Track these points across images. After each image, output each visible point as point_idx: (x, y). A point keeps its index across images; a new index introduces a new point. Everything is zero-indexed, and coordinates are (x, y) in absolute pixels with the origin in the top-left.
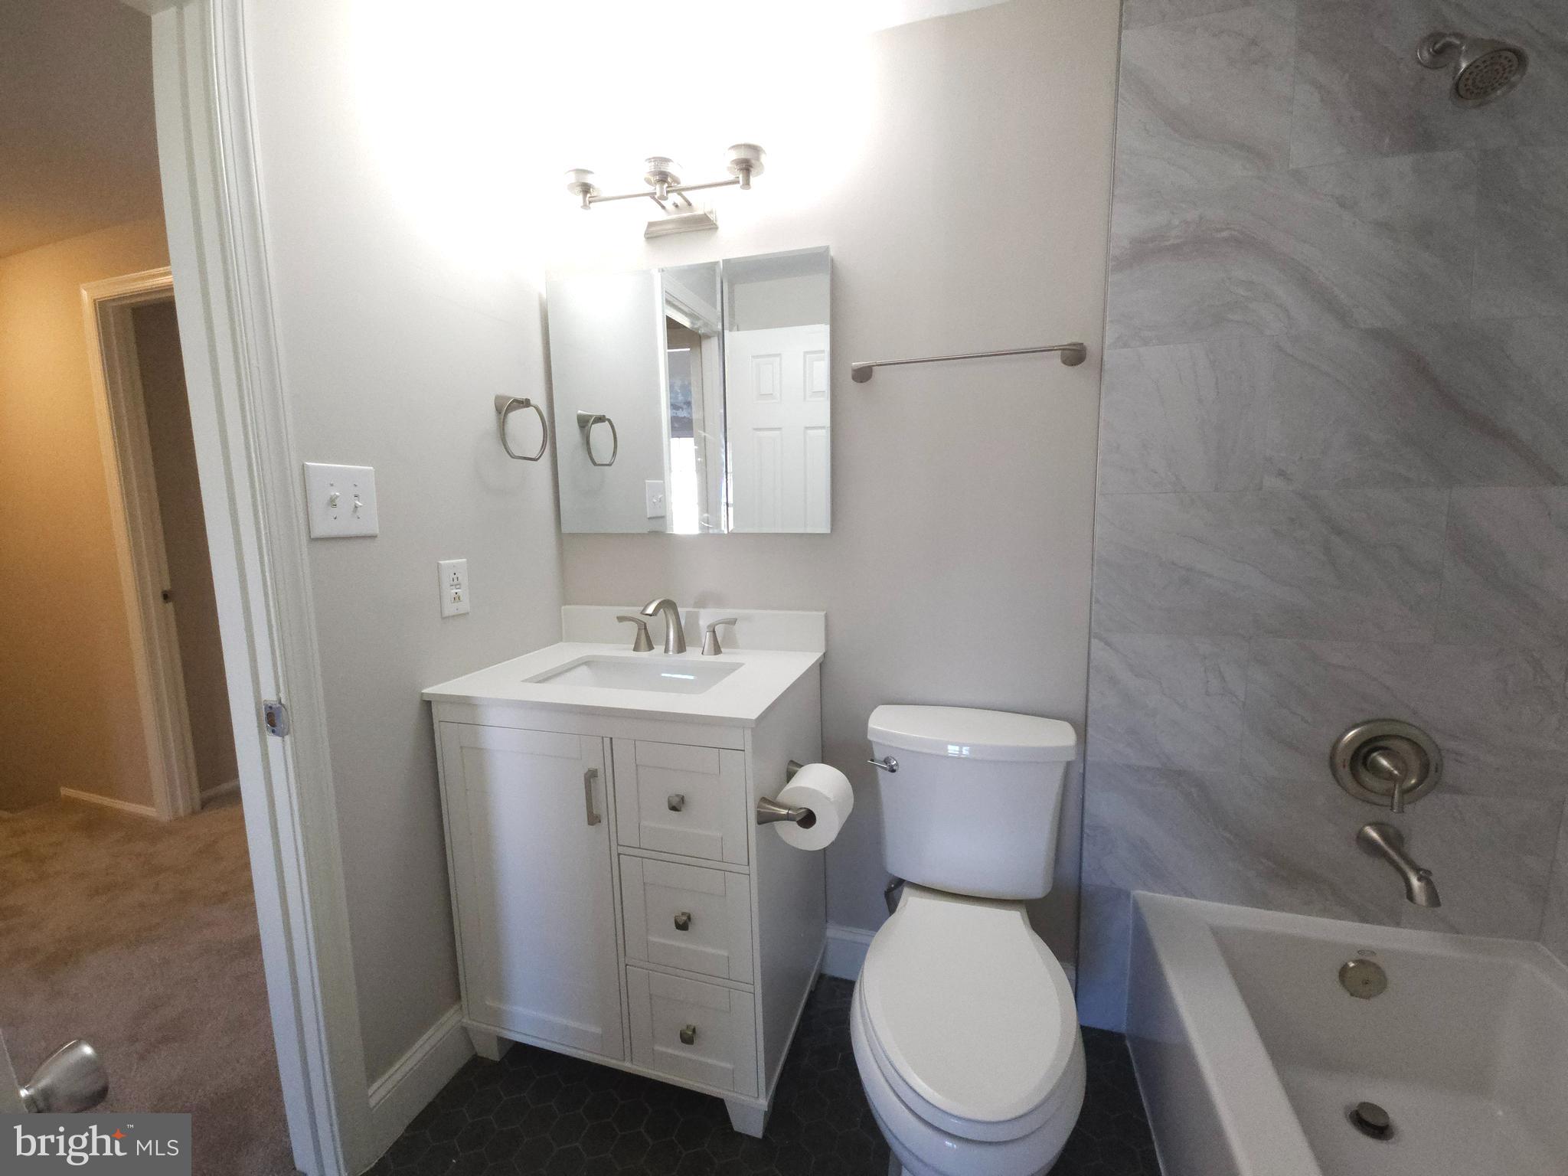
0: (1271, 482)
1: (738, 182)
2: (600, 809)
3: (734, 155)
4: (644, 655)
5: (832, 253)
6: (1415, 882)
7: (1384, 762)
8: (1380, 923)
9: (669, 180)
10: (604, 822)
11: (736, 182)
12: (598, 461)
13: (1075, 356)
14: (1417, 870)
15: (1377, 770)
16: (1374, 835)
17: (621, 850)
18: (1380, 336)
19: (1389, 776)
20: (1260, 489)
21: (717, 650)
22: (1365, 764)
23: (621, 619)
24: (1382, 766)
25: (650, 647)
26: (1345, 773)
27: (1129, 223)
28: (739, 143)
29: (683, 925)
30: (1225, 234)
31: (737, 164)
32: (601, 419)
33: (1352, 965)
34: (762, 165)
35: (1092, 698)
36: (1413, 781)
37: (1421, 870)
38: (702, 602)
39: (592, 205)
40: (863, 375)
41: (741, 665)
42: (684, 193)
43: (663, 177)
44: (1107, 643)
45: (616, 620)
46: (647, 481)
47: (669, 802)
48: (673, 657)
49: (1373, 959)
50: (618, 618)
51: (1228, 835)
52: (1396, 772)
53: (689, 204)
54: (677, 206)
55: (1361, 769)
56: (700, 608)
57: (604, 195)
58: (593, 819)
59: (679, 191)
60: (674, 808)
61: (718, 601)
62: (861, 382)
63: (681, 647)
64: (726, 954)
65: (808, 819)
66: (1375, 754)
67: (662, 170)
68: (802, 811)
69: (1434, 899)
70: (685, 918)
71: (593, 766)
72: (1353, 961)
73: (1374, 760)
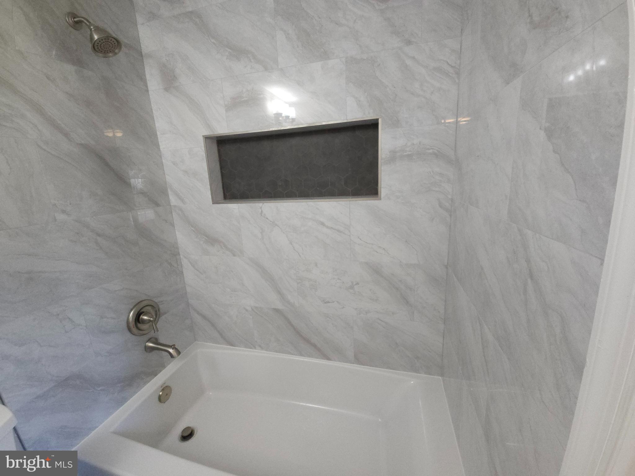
6: (171, 350)
7: (145, 318)
8: (161, 371)
14: (170, 347)
15: (144, 322)
16: (151, 345)
22: (139, 322)
26: (135, 330)
33: (161, 393)
37: (171, 346)
49: (166, 385)
52: (151, 319)
55: (139, 325)
66: (141, 316)
69: (179, 353)
72: (161, 392)
73: (142, 318)
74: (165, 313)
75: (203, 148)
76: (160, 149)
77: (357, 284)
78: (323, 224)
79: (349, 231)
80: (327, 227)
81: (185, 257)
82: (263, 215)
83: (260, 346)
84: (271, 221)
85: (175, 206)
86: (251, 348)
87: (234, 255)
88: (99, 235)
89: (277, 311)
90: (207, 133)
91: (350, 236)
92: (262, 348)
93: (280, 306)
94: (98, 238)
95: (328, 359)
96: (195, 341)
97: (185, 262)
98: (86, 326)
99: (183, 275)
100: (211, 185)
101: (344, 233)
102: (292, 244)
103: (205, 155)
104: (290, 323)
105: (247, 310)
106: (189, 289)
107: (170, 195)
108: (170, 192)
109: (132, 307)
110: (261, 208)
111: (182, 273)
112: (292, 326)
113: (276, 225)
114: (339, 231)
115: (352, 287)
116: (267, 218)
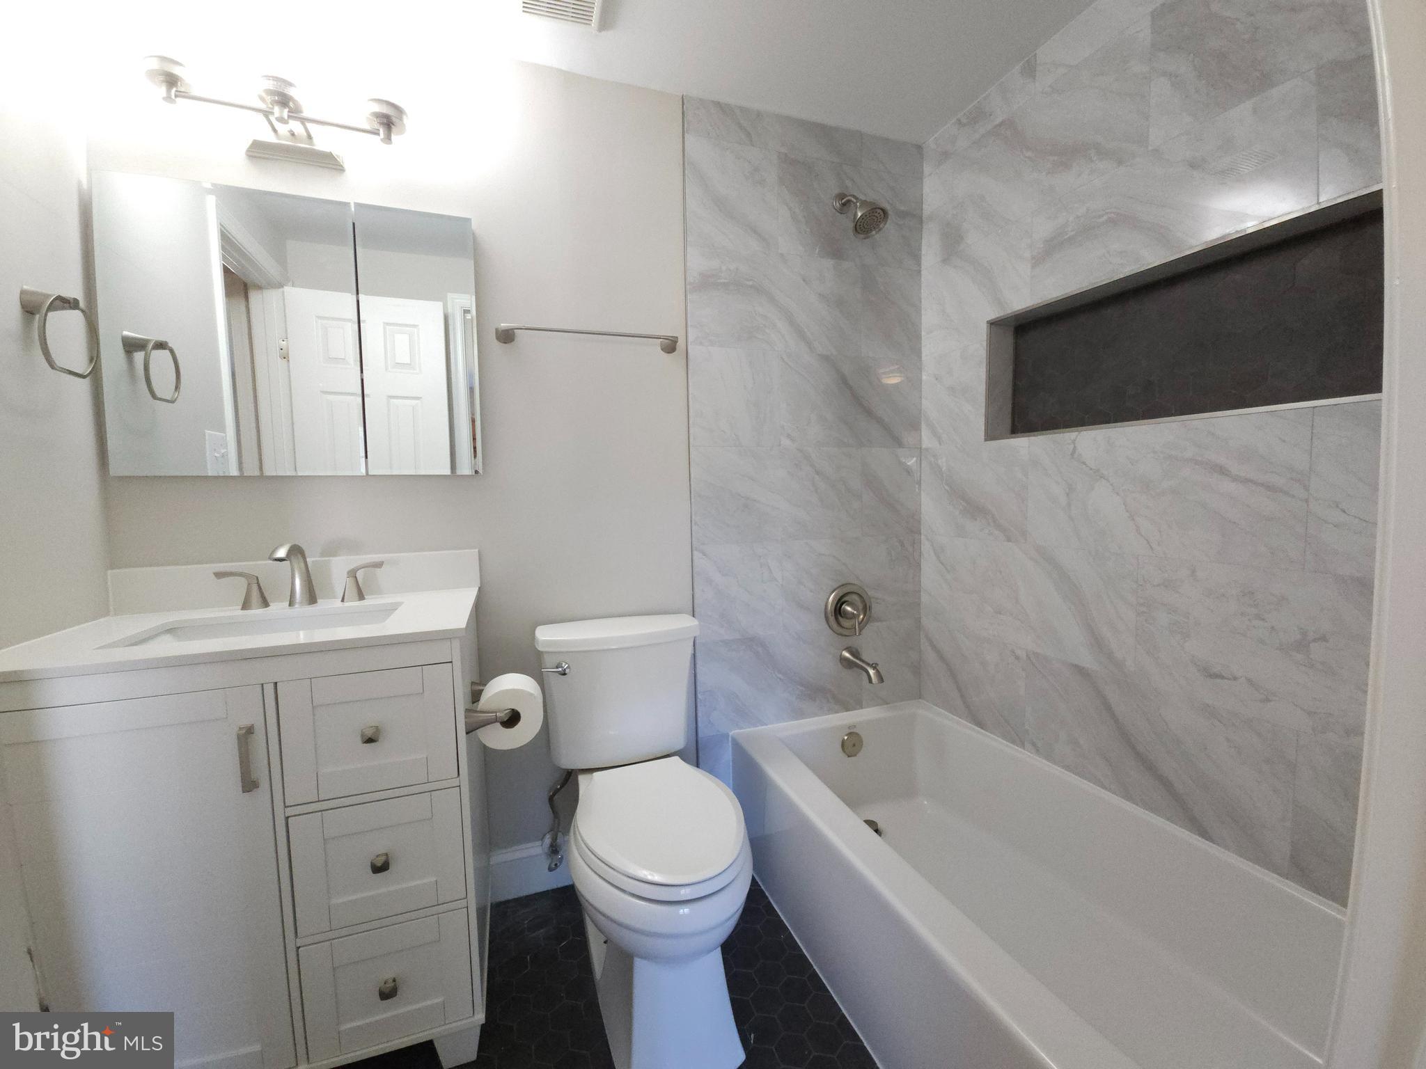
0: (786, 442)
1: (378, 134)
2: (260, 772)
3: (377, 108)
4: (257, 612)
5: (474, 225)
6: (872, 672)
7: (849, 609)
8: (855, 709)
9: (291, 104)
10: (264, 784)
11: (376, 133)
12: (159, 394)
13: (670, 346)
14: (869, 664)
15: (846, 612)
16: (848, 655)
17: (289, 812)
18: (826, 358)
19: (853, 616)
20: (780, 445)
21: (361, 596)
22: (839, 612)
23: (219, 575)
24: (848, 611)
25: (265, 603)
26: (832, 619)
27: (699, 263)
28: (381, 98)
29: (380, 868)
30: (751, 283)
31: (377, 117)
32: (161, 345)
33: (846, 738)
34: (404, 125)
35: (696, 596)
36: (862, 617)
37: (872, 664)
38: (332, 550)
39: (179, 100)
40: (506, 337)
41: (399, 604)
42: (309, 125)
43: (284, 100)
44: (704, 554)
45: (214, 576)
46: (207, 432)
47: (362, 736)
48: (301, 610)
49: (855, 730)
50: (214, 574)
51: (780, 676)
52: (855, 612)
53: (310, 137)
54: (293, 135)
55: (838, 615)
56: (330, 556)
57: (195, 93)
58: (249, 785)
59: (303, 121)
60: (370, 740)
61: (352, 546)
62: (505, 343)
63: (312, 598)
64: (433, 879)
65: (512, 719)
66: (843, 606)
67: (285, 92)
68: (507, 711)
69: (882, 678)
70: (383, 859)
71: (246, 722)
72: (846, 735)
73: (844, 608)
74: (879, 620)
75: (985, 344)
76: (921, 357)
77: (1323, 638)
78: (1222, 471)
79: (1306, 488)
80: (1236, 479)
81: (928, 539)
82: (1076, 456)
83: (1034, 744)
84: (1091, 469)
85: (927, 449)
86: (1013, 742)
87: (1009, 540)
88: (818, 473)
89: (1081, 671)
90: (994, 314)
91: (1307, 501)
92: (1038, 751)
93: (1087, 659)
94: (816, 476)
95: (1204, 834)
96: (920, 698)
97: (926, 547)
98: (782, 585)
99: (920, 569)
100: (988, 406)
101: (1286, 493)
102: (1133, 520)
103: (985, 356)
104: (1109, 708)
105: (1017, 658)
106: (924, 598)
107: (922, 430)
108: (923, 426)
109: (835, 587)
110: (1074, 442)
111: (919, 565)
112: (1113, 716)
113: (1102, 477)
114: (1269, 487)
115: (1302, 645)
116: (1084, 463)
